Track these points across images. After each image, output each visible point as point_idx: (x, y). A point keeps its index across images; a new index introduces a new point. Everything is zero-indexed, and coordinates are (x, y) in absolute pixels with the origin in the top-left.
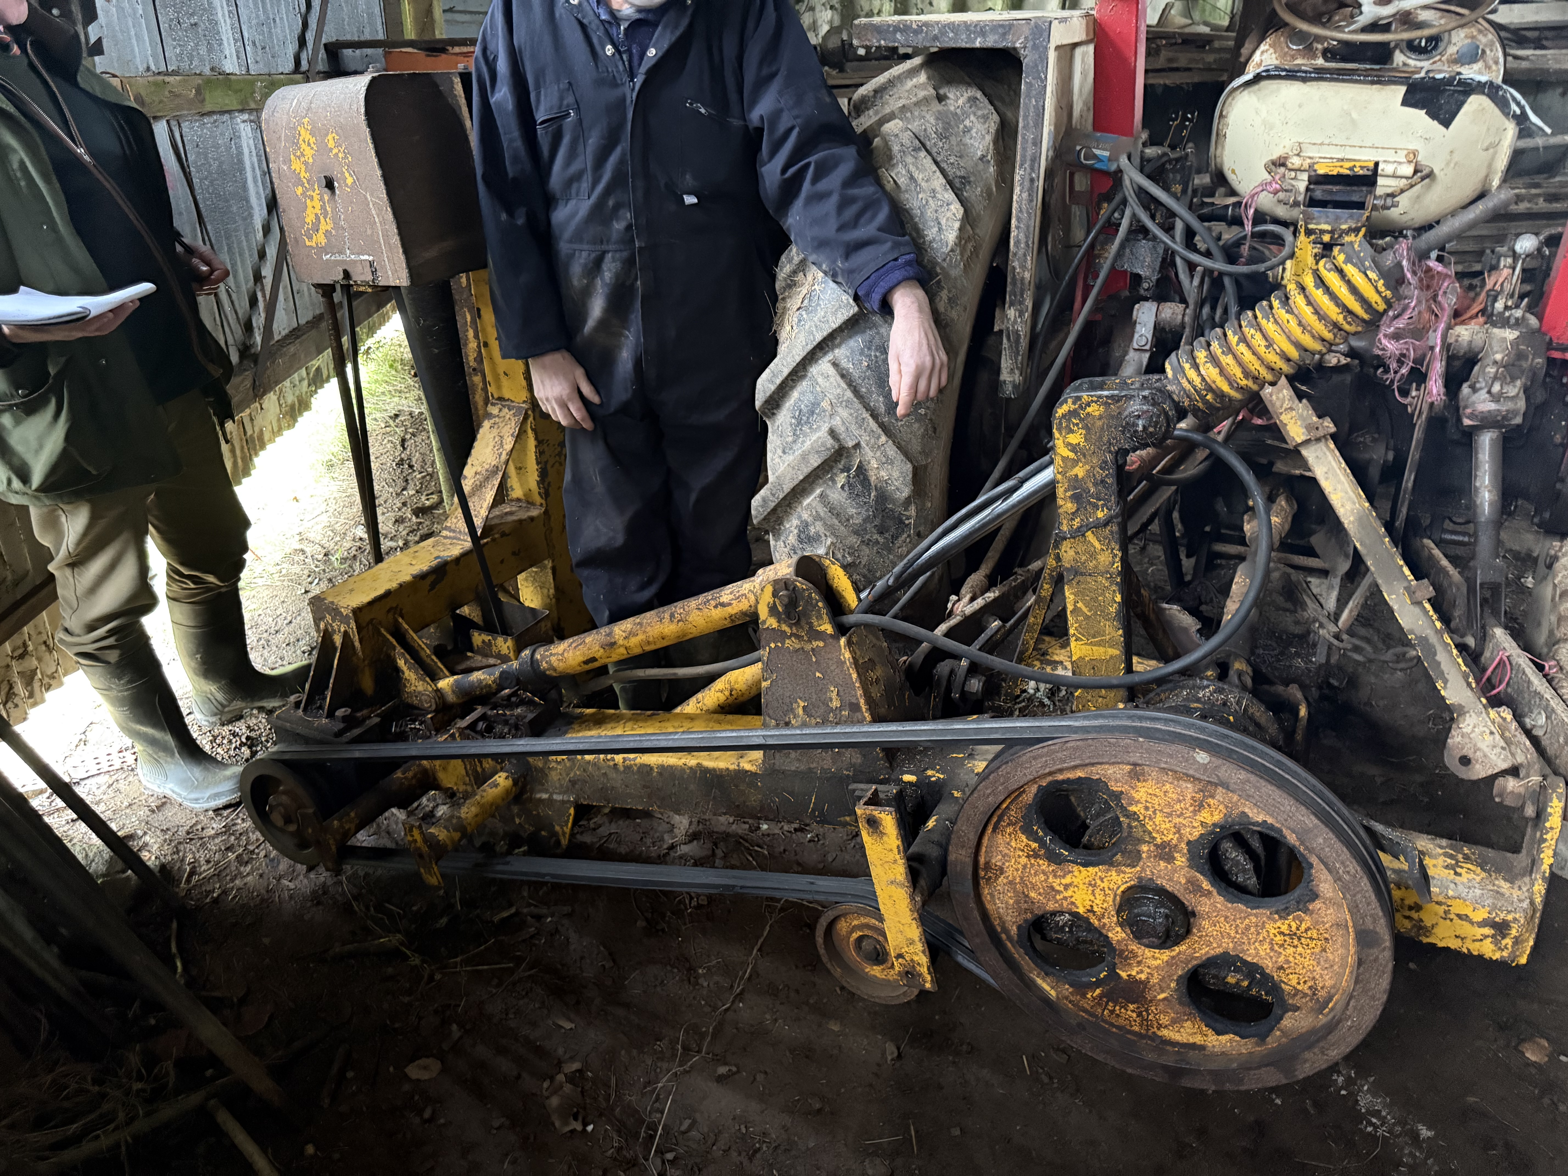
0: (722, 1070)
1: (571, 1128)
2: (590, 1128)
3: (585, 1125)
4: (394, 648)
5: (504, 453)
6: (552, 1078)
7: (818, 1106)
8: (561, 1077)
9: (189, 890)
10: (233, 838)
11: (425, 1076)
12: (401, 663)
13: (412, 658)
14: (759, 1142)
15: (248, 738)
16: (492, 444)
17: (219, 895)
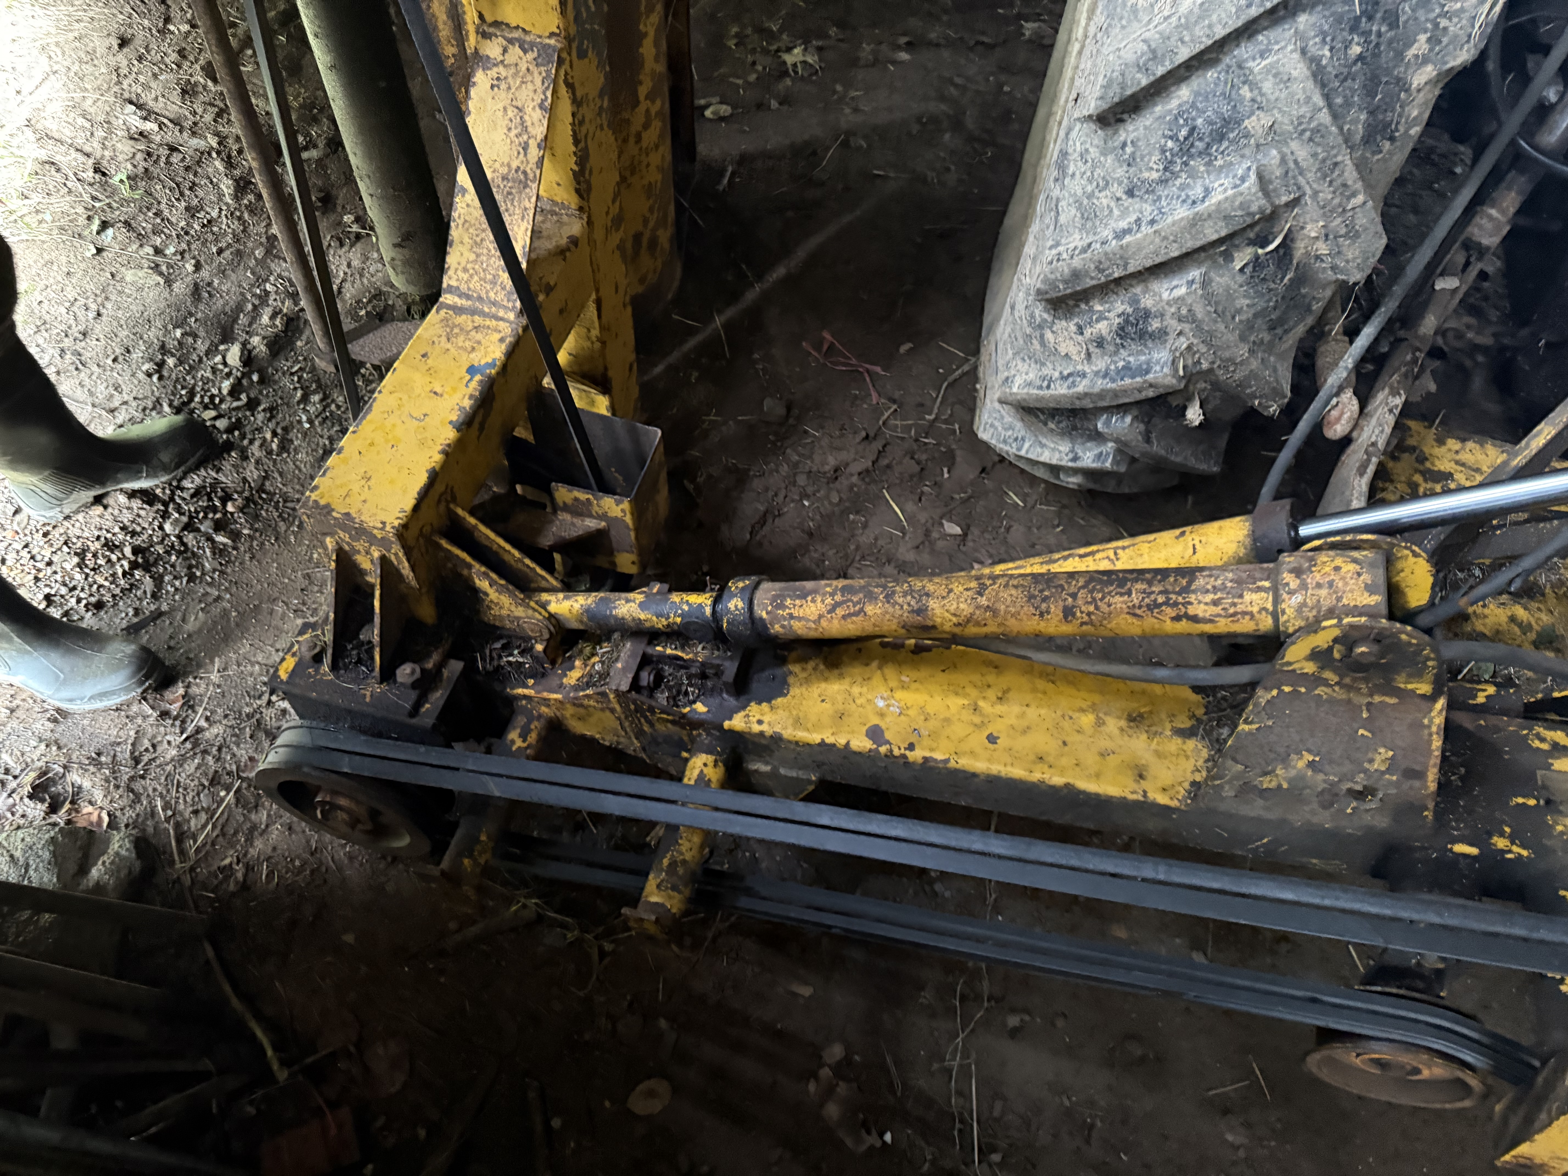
0: (1013, 1021)
1: (867, 1145)
2: (888, 1137)
3: (881, 1135)
4: (470, 567)
5: (533, 144)
6: (815, 1075)
7: (1139, 1052)
8: (825, 1073)
9: (192, 869)
10: (210, 760)
11: (654, 1106)
12: (483, 584)
13: (501, 575)
14: (1090, 1116)
15: (136, 550)
16: (503, 123)
17: (245, 876)
